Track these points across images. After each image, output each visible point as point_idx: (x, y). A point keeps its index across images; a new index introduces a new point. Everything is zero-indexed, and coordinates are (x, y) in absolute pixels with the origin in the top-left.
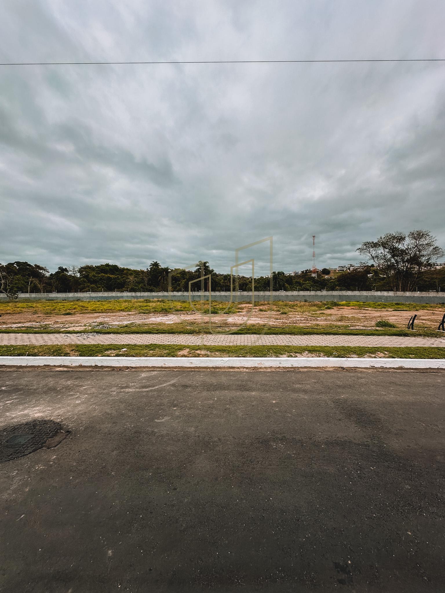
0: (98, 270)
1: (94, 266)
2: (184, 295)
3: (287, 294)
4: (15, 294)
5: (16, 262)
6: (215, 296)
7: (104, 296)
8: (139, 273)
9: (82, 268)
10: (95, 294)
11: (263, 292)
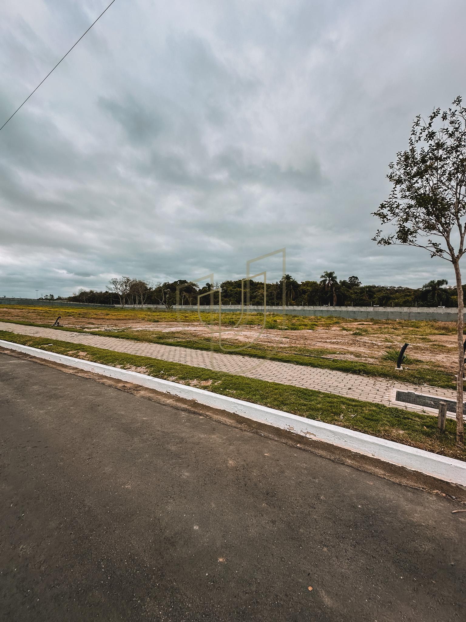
0: (235, 285)
1: (233, 282)
2: (304, 309)
3: (448, 312)
4: (171, 306)
5: (179, 281)
6: (340, 311)
7: (231, 308)
8: (271, 286)
9: (223, 284)
10: (225, 307)
11: (408, 308)
